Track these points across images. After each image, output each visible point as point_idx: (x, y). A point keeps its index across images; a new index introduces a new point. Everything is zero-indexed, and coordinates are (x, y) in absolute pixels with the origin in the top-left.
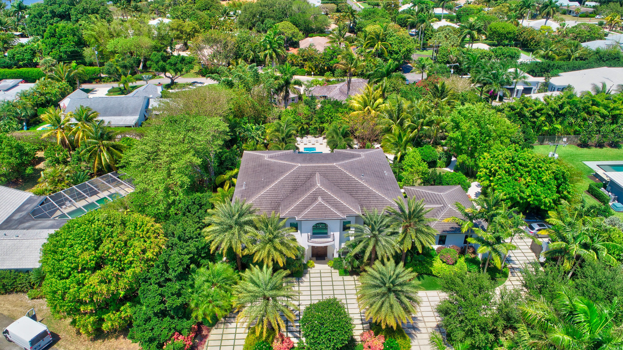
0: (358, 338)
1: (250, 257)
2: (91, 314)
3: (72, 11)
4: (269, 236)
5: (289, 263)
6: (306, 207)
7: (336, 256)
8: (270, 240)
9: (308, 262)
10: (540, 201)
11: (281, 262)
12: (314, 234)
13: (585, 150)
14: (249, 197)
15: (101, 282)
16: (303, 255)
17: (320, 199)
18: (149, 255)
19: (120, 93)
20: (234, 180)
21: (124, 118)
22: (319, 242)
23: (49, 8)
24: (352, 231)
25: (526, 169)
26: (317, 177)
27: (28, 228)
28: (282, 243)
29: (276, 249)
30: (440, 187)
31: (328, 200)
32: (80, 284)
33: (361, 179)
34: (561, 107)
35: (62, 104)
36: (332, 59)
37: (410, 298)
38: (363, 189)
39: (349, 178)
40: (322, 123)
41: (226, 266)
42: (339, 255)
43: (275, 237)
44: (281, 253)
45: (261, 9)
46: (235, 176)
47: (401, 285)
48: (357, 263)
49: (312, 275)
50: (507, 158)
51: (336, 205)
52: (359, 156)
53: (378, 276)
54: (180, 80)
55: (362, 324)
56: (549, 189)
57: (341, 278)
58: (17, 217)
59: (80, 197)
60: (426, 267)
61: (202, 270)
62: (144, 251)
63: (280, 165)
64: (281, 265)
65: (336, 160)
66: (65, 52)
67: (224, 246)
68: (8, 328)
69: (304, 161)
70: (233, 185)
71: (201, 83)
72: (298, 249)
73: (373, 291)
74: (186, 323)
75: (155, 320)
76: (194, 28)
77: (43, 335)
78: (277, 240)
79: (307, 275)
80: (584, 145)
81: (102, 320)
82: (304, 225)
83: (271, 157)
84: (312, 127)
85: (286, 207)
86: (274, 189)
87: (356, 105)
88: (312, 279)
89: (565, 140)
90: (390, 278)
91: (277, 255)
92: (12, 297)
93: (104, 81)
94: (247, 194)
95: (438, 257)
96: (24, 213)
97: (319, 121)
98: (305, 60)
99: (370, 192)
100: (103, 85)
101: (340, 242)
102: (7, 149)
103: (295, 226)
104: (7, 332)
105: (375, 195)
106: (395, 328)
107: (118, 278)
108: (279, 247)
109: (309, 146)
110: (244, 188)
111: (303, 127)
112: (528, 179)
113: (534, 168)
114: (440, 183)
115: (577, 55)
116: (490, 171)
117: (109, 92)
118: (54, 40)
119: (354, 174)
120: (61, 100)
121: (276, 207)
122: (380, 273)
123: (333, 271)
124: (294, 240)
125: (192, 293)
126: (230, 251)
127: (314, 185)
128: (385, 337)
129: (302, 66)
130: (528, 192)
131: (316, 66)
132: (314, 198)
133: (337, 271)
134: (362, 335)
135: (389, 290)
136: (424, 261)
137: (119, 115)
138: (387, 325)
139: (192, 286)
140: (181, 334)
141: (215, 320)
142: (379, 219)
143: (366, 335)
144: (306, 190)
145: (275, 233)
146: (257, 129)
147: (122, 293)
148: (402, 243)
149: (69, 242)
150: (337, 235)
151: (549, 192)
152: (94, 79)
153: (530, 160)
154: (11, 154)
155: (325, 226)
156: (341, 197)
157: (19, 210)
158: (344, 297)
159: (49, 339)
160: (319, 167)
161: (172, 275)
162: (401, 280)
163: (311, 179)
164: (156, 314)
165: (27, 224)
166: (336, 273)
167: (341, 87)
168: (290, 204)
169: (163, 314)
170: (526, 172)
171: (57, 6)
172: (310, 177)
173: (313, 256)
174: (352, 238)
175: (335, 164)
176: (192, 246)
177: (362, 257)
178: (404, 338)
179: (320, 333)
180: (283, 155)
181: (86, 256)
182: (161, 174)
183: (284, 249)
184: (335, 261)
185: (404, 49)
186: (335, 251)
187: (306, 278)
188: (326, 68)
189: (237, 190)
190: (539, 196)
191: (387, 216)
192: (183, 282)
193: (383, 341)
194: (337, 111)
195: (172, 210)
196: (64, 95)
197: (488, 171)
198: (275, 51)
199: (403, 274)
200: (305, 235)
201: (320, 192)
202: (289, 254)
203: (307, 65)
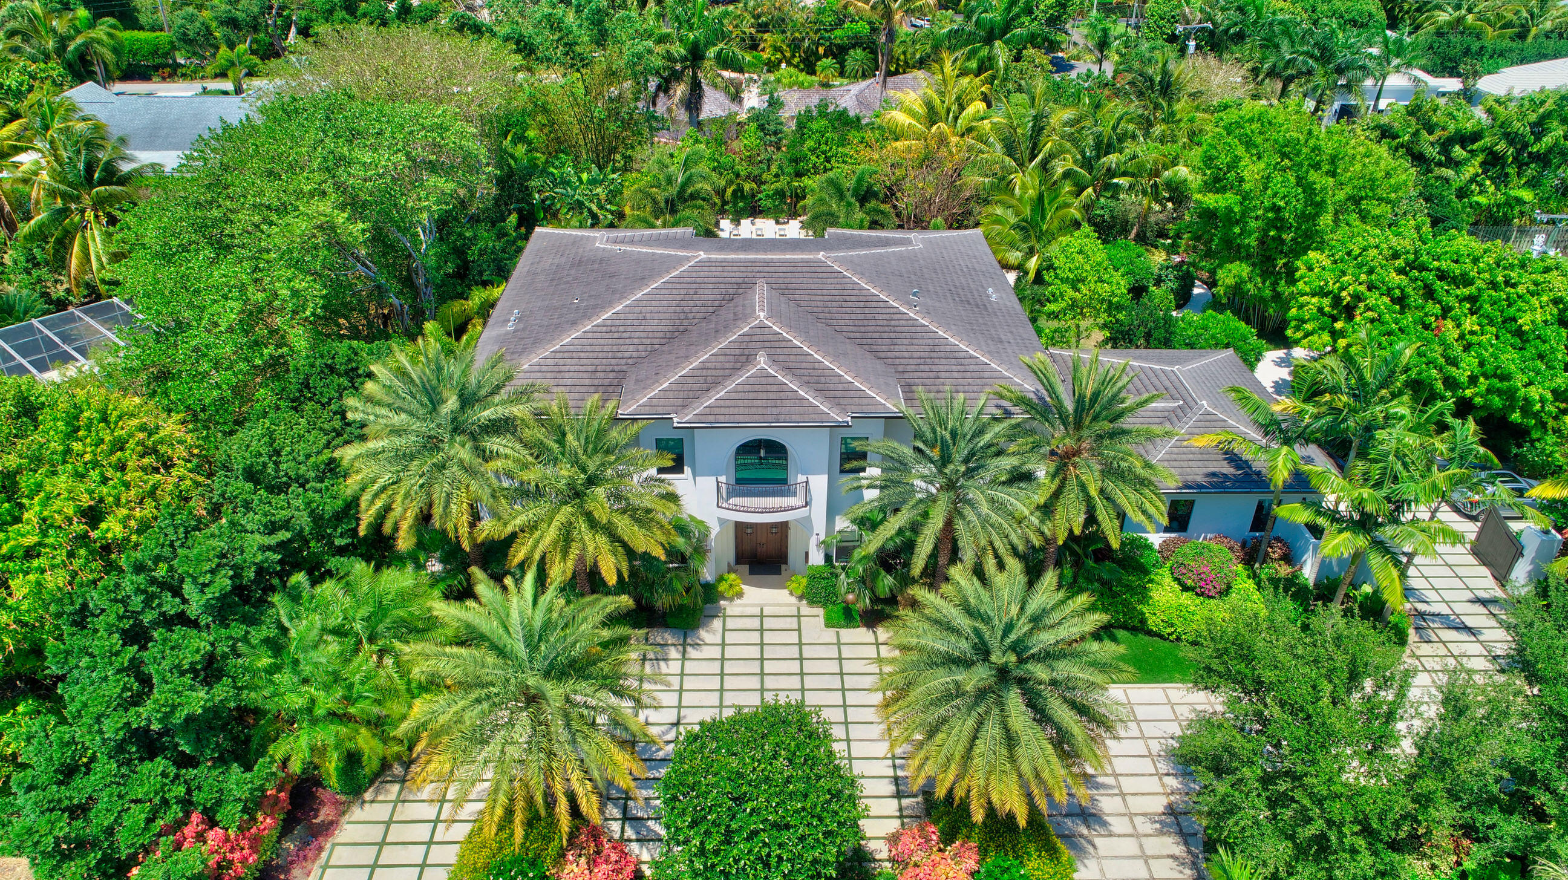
0: (880, 849)
4: (570, 474)
5: (650, 577)
6: (713, 384)
7: (817, 558)
8: (576, 490)
9: (721, 579)
10: (1510, 395)
11: (609, 569)
12: (739, 481)
14: (530, 348)
16: (700, 550)
17: (762, 360)
18: (112, 528)
22: (760, 509)
24: (871, 469)
25: (1466, 291)
26: (760, 293)
28: (623, 506)
29: (593, 524)
30: (1165, 352)
31: (792, 362)
33: (910, 305)
37: (1082, 710)
38: (915, 333)
39: (867, 299)
40: (799, 175)
42: (828, 558)
43: (592, 481)
44: (615, 538)
47: (1047, 656)
48: (886, 582)
49: (731, 623)
50: (1396, 256)
51: (819, 381)
52: (906, 242)
53: (964, 622)
55: (899, 795)
56: (1541, 357)
57: (830, 635)
60: (1126, 604)
62: (93, 515)
63: (640, 260)
64: (612, 579)
65: (826, 249)
69: (720, 250)
72: (682, 529)
73: (941, 679)
74: (235, 781)
78: (600, 491)
79: (717, 624)
82: (704, 447)
83: (616, 242)
84: (769, 188)
85: (643, 384)
86: (609, 329)
87: (902, 122)
88: (730, 638)
90: (1009, 628)
91: (597, 544)
93: (184, 75)
95: (1165, 571)
97: (789, 170)
98: (763, 28)
99: (936, 346)
100: (181, 85)
101: (832, 512)
103: (674, 451)
105: (954, 354)
106: (1022, 822)
108: (604, 514)
110: (510, 327)
111: (740, 189)
112: (1470, 323)
113: (1493, 285)
114: (1167, 343)
115: (1548, 25)
116: (1337, 300)
119: (886, 287)
121: (610, 386)
122: (970, 612)
123: (806, 610)
124: (672, 497)
125: (275, 669)
127: (745, 316)
128: (983, 851)
129: (754, 44)
130: (1469, 364)
132: (743, 356)
133: (820, 611)
134: (893, 839)
135: (1003, 674)
136: (1120, 581)
138: (991, 811)
139: (276, 646)
140: (212, 823)
142: (968, 428)
143: (909, 842)
144: (716, 334)
145: (592, 466)
146: (594, 182)
148: (1047, 510)
150: (819, 484)
151: (1540, 365)
152: (156, 68)
153: (1476, 261)
155: (779, 453)
156: (836, 357)
158: (836, 698)
160: (768, 263)
162: (1046, 638)
163: (739, 300)
166: (815, 617)
167: (862, 91)
168: (658, 375)
170: (1461, 300)
172: (735, 292)
173: (741, 557)
174: (870, 495)
175: (821, 255)
176: (297, 502)
177: (907, 565)
178: (1053, 852)
179: (729, 833)
180: (658, 237)
183: (624, 525)
184: (812, 578)
186: (813, 541)
187: (712, 633)
188: (821, 50)
189: (487, 335)
190: (1505, 377)
191: (995, 419)
192: (237, 630)
193: (971, 864)
194: (845, 140)
197: (1326, 302)
199: (1056, 616)
200: (708, 484)
201: (761, 340)
202: (645, 542)
203: (769, 38)
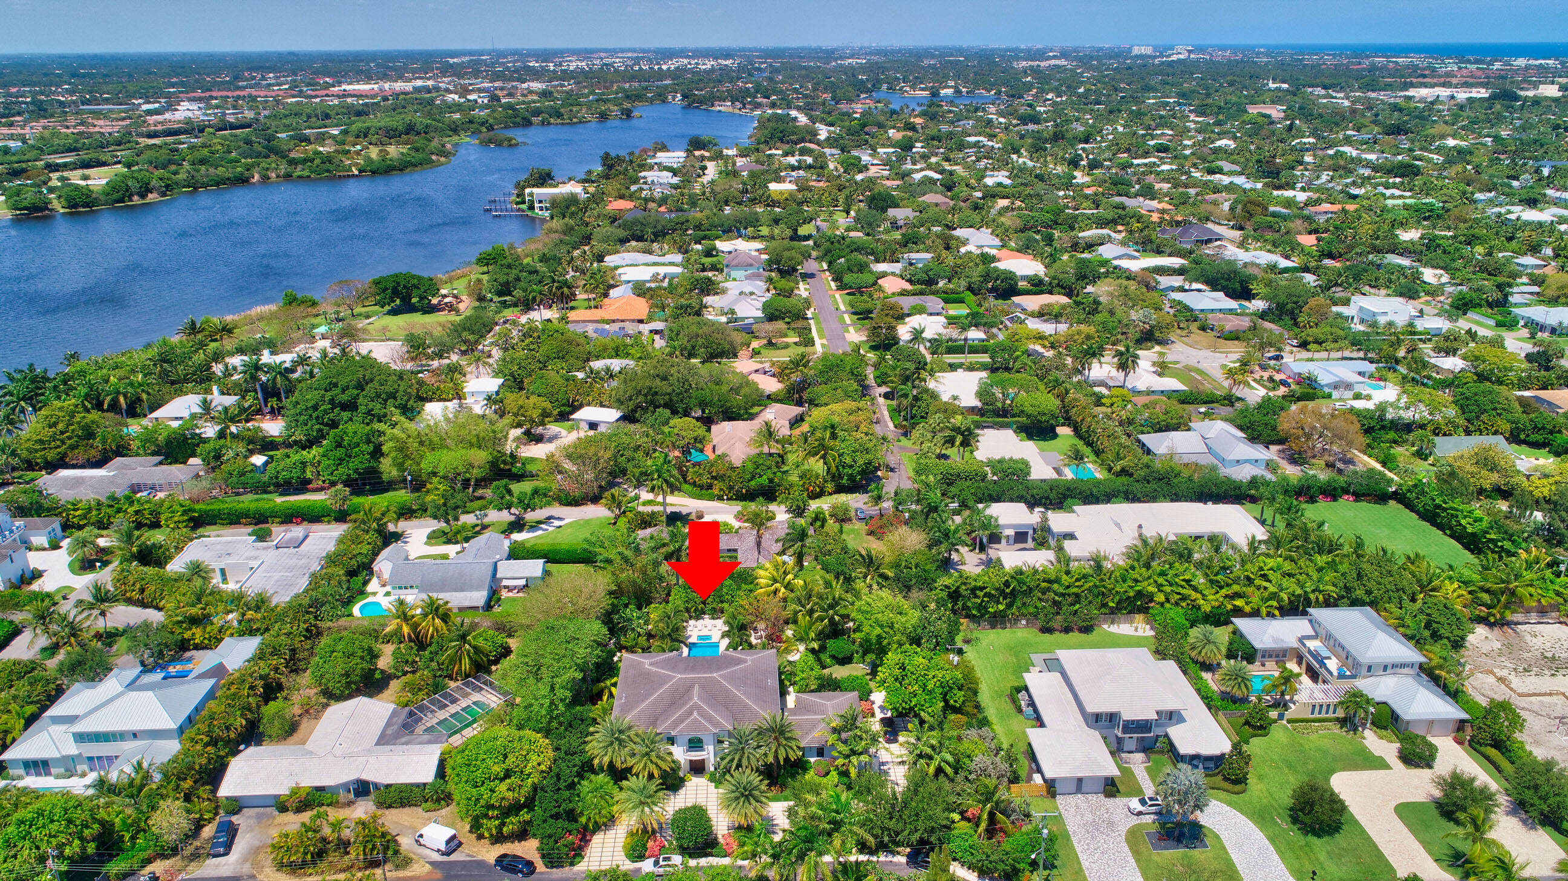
0: (721, 840)
1: (629, 770)
2: (497, 817)
3: (361, 400)
4: (645, 750)
5: (664, 775)
6: (682, 722)
7: (712, 769)
8: (647, 754)
9: (685, 776)
11: (656, 773)
12: (690, 748)
13: (1047, 636)
14: (628, 711)
15: (509, 789)
16: (679, 768)
17: (695, 714)
18: (543, 767)
19: (444, 539)
20: (613, 689)
21: (468, 594)
22: (696, 756)
23: (328, 396)
24: (726, 745)
26: (696, 689)
27: (407, 743)
28: (658, 757)
29: (652, 762)
30: (833, 694)
31: (703, 714)
32: (492, 791)
33: (740, 691)
34: (1007, 584)
35: (376, 567)
36: (753, 478)
37: (759, 801)
38: (740, 701)
39: (727, 690)
41: (608, 779)
42: (715, 769)
43: (652, 751)
44: (657, 765)
45: (648, 383)
46: (615, 685)
47: (752, 790)
49: (688, 788)
51: (710, 720)
52: (745, 661)
54: (531, 516)
57: (713, 789)
58: (389, 731)
59: (443, 707)
61: (585, 783)
62: (539, 765)
64: (656, 777)
65: (718, 669)
66: (356, 471)
67: (606, 760)
68: (422, 832)
69: (686, 670)
70: (611, 695)
71: (559, 519)
72: (674, 762)
73: (730, 796)
74: (575, 826)
75: (552, 821)
76: (544, 410)
77: (454, 837)
78: (653, 754)
79: (684, 789)
80: (1047, 630)
81: (503, 824)
82: (679, 740)
83: (651, 664)
84: (709, 607)
85: (663, 722)
86: (653, 703)
87: (763, 581)
88: (687, 792)
89: (1024, 622)
90: (742, 784)
91: (652, 767)
92: (407, 810)
93: (418, 518)
94: (626, 709)
95: (813, 770)
96: (395, 727)
98: (715, 478)
99: (746, 705)
100: (414, 522)
101: (715, 755)
102: (360, 654)
103: (672, 741)
104: (421, 836)
105: (749, 709)
106: (745, 826)
107: (520, 786)
108: (654, 759)
109: (705, 632)
110: (623, 701)
111: (697, 608)
112: (915, 687)
114: (837, 689)
117: (430, 537)
118: (340, 453)
119: (733, 685)
120: (372, 561)
121: (654, 724)
123: (708, 784)
124: (670, 754)
125: (579, 801)
126: (611, 764)
127: (690, 699)
129: (710, 487)
131: (731, 488)
132: (690, 713)
135: (742, 794)
136: (797, 773)
137: (462, 590)
138: (739, 824)
139: (578, 796)
140: (570, 834)
141: (597, 828)
142: (748, 733)
144: (684, 704)
145: (652, 748)
146: (639, 618)
147: (523, 800)
149: (481, 757)
150: (711, 748)
152: (404, 513)
154: (362, 658)
155: (700, 741)
156: (716, 712)
157: (389, 724)
159: (456, 842)
160: (699, 678)
161: (562, 785)
162: (752, 786)
163: (690, 692)
164: (551, 817)
165: (404, 740)
166: (711, 785)
168: (667, 719)
169: (556, 817)
170: (914, 679)
171: (338, 391)
172: (689, 689)
173: (690, 769)
174: (723, 752)
175: (715, 675)
176: (577, 760)
179: (684, 830)
180: (664, 660)
181: (497, 769)
182: (544, 690)
183: (659, 762)
184: (710, 775)
185: (861, 462)
186: (710, 765)
187: (682, 791)
189: (616, 703)
191: (754, 730)
192: (572, 792)
194: (739, 589)
195: (554, 724)
196: (376, 553)
198: (666, 481)
199: (754, 781)
200: (681, 749)
201: (696, 707)
202: (665, 766)
203: (718, 485)
